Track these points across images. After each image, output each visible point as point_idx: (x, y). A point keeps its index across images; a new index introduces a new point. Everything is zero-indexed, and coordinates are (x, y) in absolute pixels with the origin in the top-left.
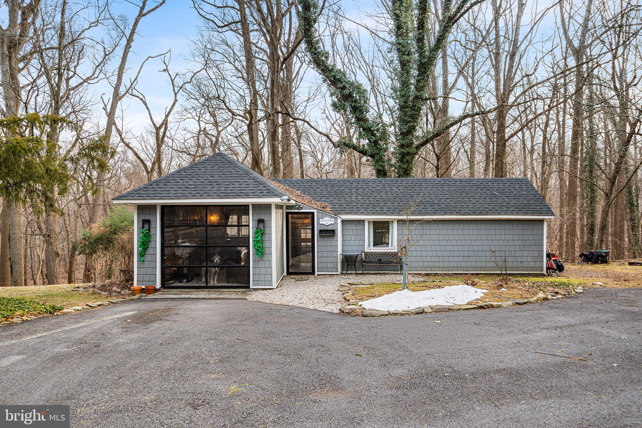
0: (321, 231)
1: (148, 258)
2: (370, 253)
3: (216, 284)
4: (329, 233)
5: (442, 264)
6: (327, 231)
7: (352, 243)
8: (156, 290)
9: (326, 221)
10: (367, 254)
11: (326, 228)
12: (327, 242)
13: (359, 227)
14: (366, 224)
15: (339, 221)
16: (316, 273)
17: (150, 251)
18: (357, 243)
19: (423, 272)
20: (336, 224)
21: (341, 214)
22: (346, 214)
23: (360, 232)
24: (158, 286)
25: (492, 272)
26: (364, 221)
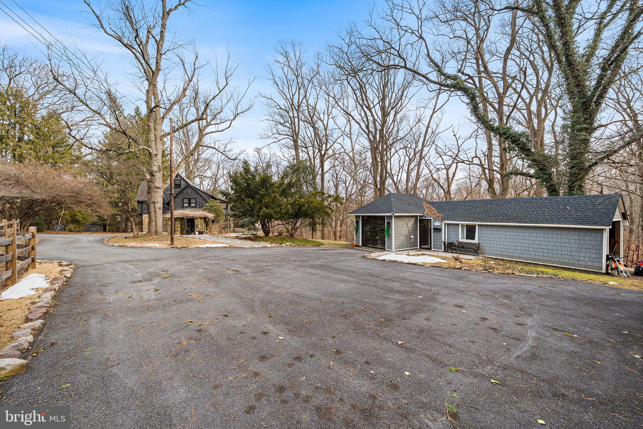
0: (434, 229)
1: (358, 234)
2: (461, 242)
3: (380, 247)
4: (438, 230)
5: (508, 254)
6: (437, 229)
7: (452, 236)
8: (359, 246)
9: (437, 224)
10: (459, 243)
11: (437, 227)
12: (437, 234)
13: (456, 228)
14: (460, 227)
15: (443, 224)
16: (432, 249)
17: (358, 232)
18: (455, 236)
19: (494, 257)
20: (441, 225)
21: (445, 220)
22: (447, 220)
23: (456, 231)
24: (360, 244)
25: (549, 264)
26: (458, 224)
